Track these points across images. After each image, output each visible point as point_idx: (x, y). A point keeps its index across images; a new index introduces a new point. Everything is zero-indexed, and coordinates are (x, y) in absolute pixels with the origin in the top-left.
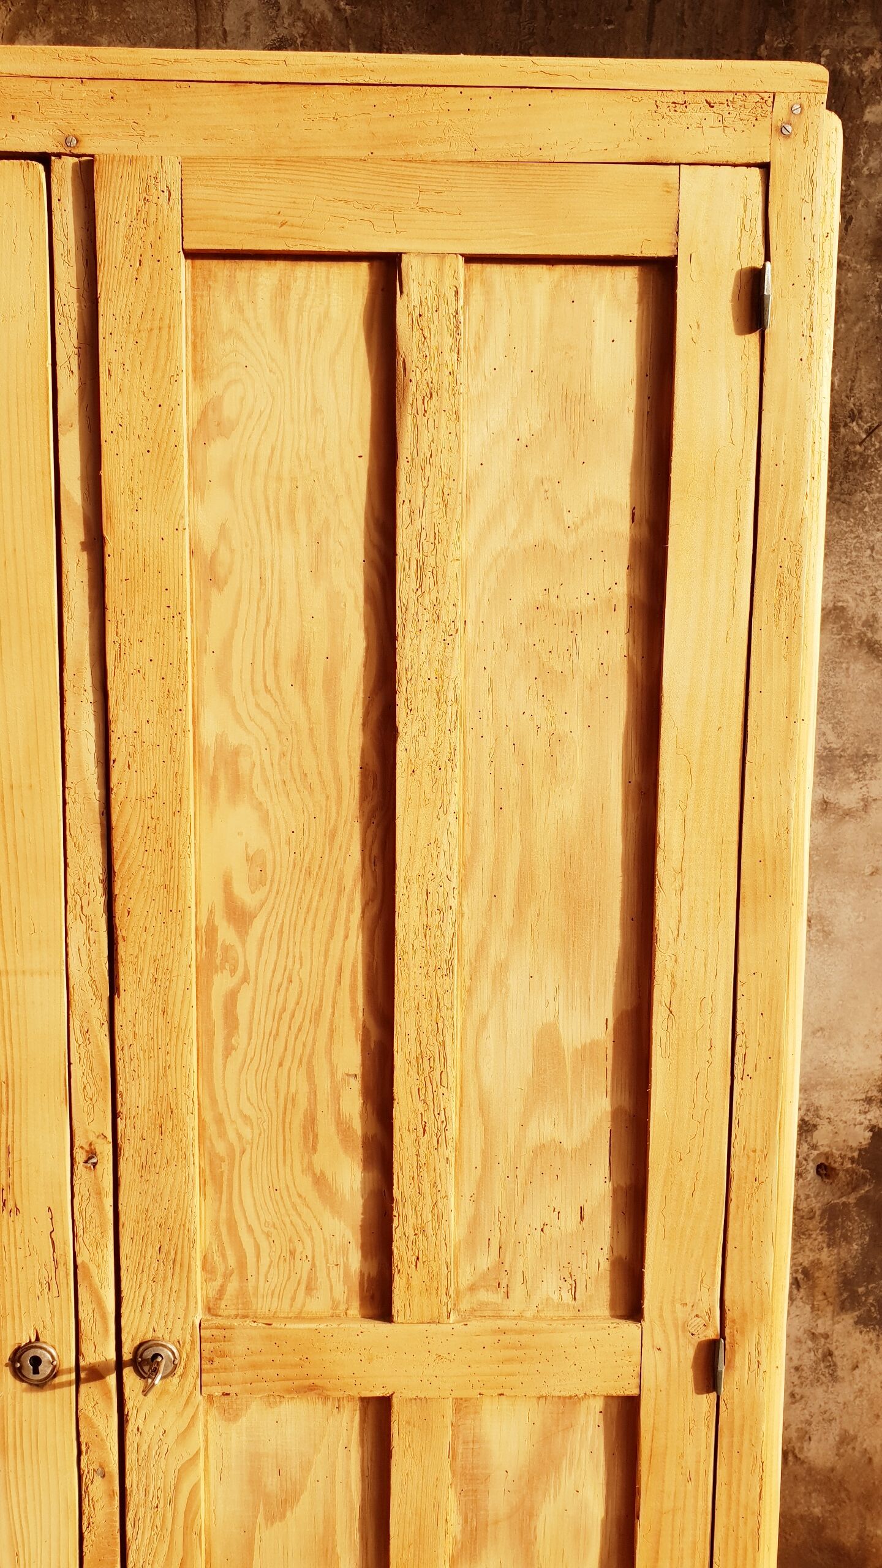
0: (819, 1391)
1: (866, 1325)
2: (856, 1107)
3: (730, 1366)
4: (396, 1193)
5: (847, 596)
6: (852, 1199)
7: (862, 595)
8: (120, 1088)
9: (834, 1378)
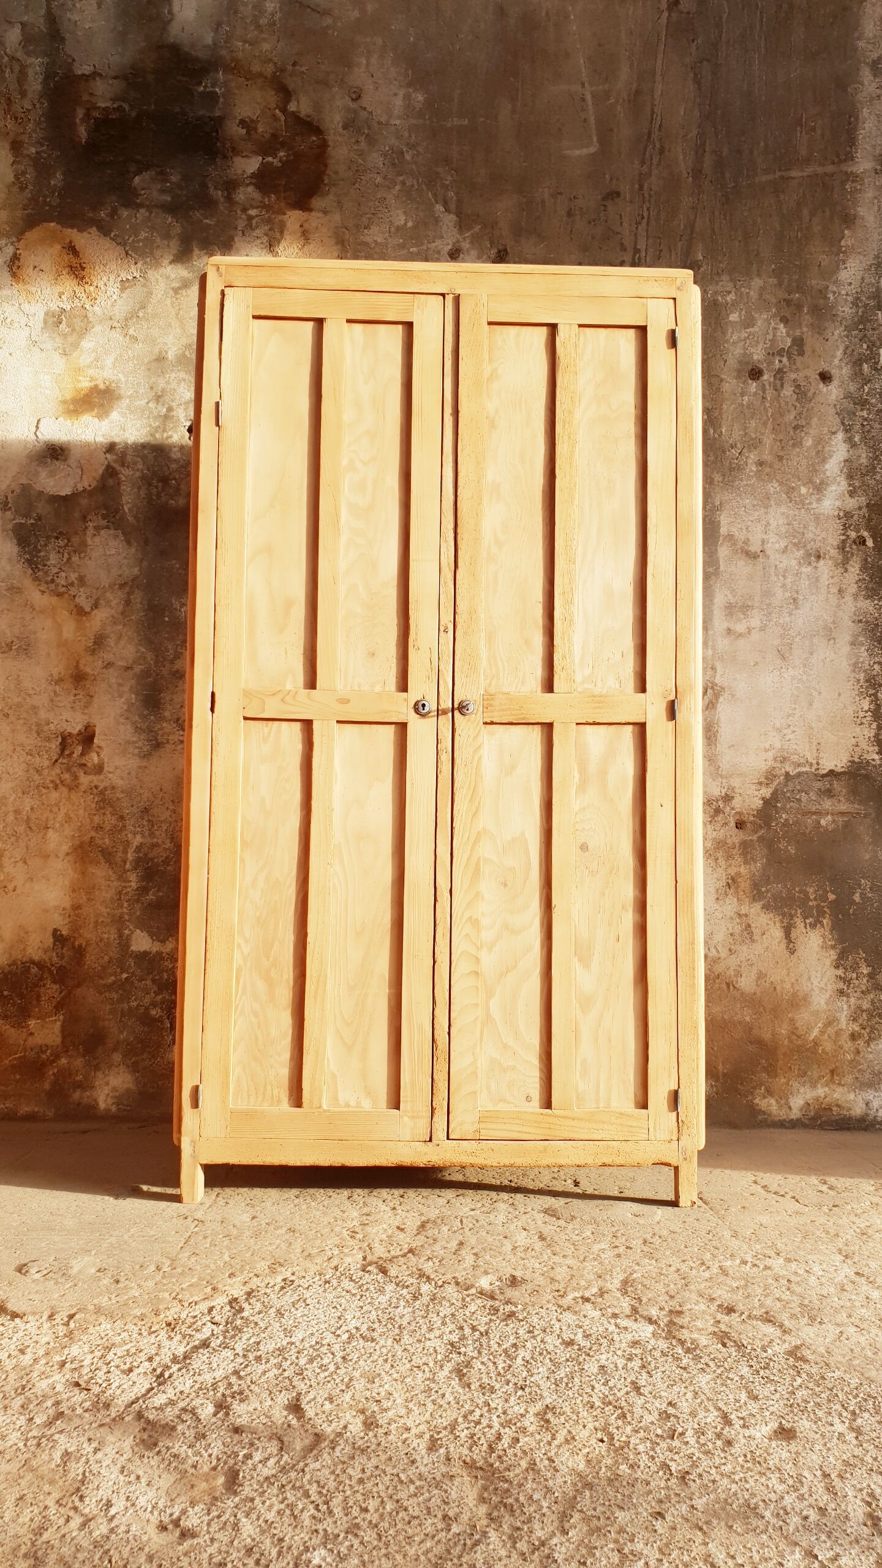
0: (745, 948)
1: (767, 910)
2: (754, 787)
3: (680, 711)
4: (555, 643)
5: (734, 530)
6: (755, 838)
7: (741, 529)
8: (457, 603)
9: (753, 941)
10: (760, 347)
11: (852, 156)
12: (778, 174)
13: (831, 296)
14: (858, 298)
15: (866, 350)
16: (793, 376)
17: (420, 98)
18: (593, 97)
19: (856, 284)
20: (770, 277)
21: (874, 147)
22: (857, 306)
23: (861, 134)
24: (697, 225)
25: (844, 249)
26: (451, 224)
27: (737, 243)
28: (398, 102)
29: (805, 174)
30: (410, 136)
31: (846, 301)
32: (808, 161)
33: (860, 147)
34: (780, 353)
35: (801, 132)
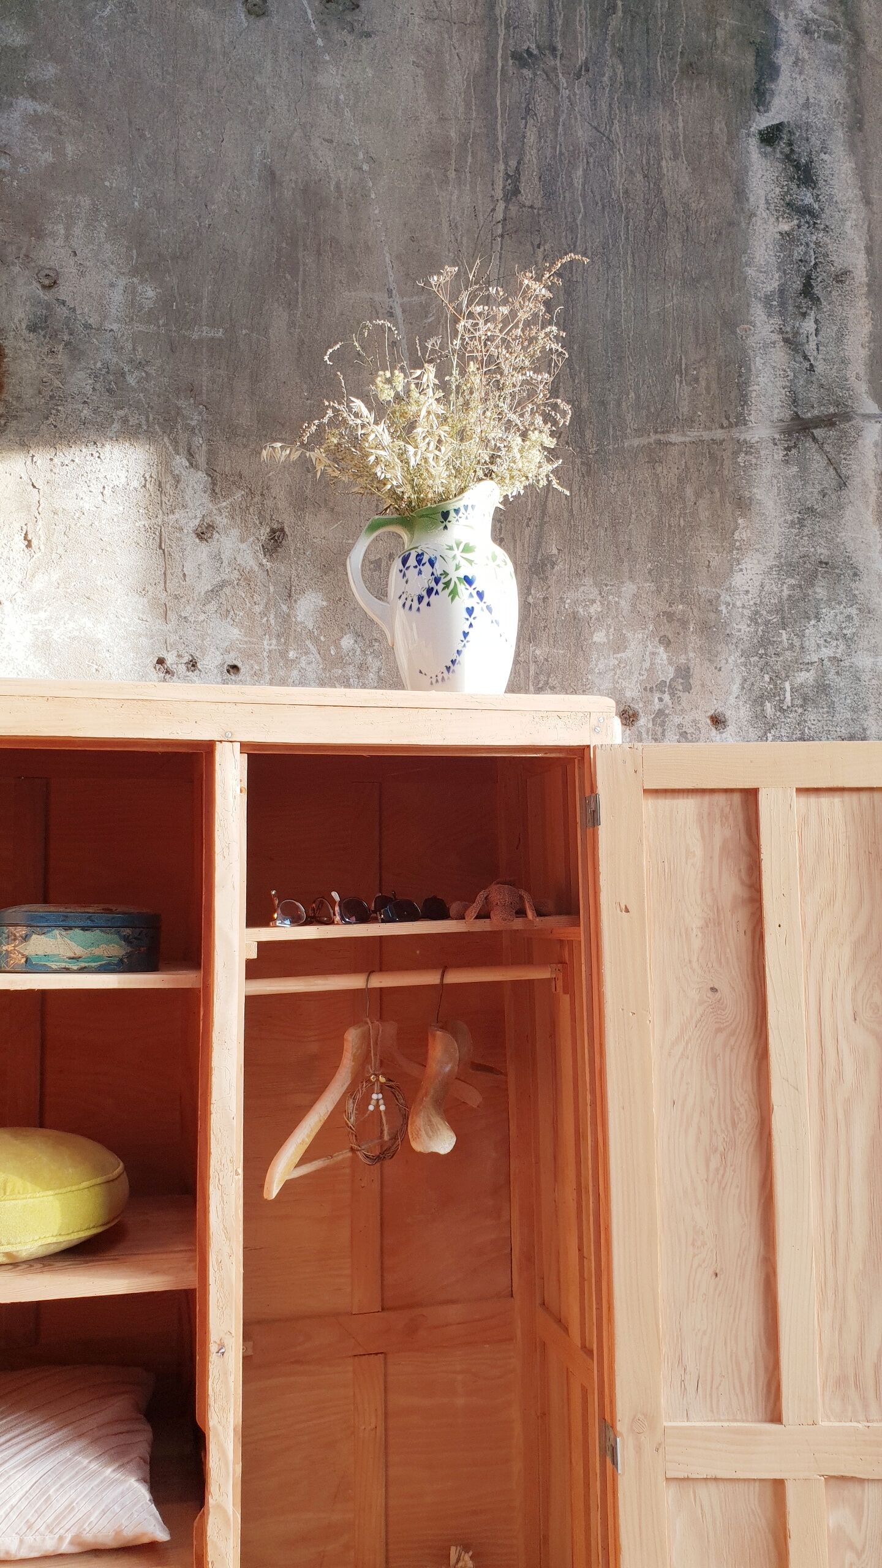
10: (634, 678)
11: (745, 419)
12: (653, 437)
13: (723, 608)
14: (757, 612)
15: (769, 683)
16: (677, 720)
17: (151, 293)
18: (404, 311)
19: (754, 592)
20: (647, 581)
21: (771, 408)
22: (756, 623)
23: (755, 390)
24: (549, 504)
25: (738, 544)
26: (199, 487)
27: (602, 533)
28: (117, 296)
29: (687, 439)
30: (134, 349)
31: (743, 616)
32: (690, 421)
33: (754, 408)
34: (661, 687)
35: (681, 382)
